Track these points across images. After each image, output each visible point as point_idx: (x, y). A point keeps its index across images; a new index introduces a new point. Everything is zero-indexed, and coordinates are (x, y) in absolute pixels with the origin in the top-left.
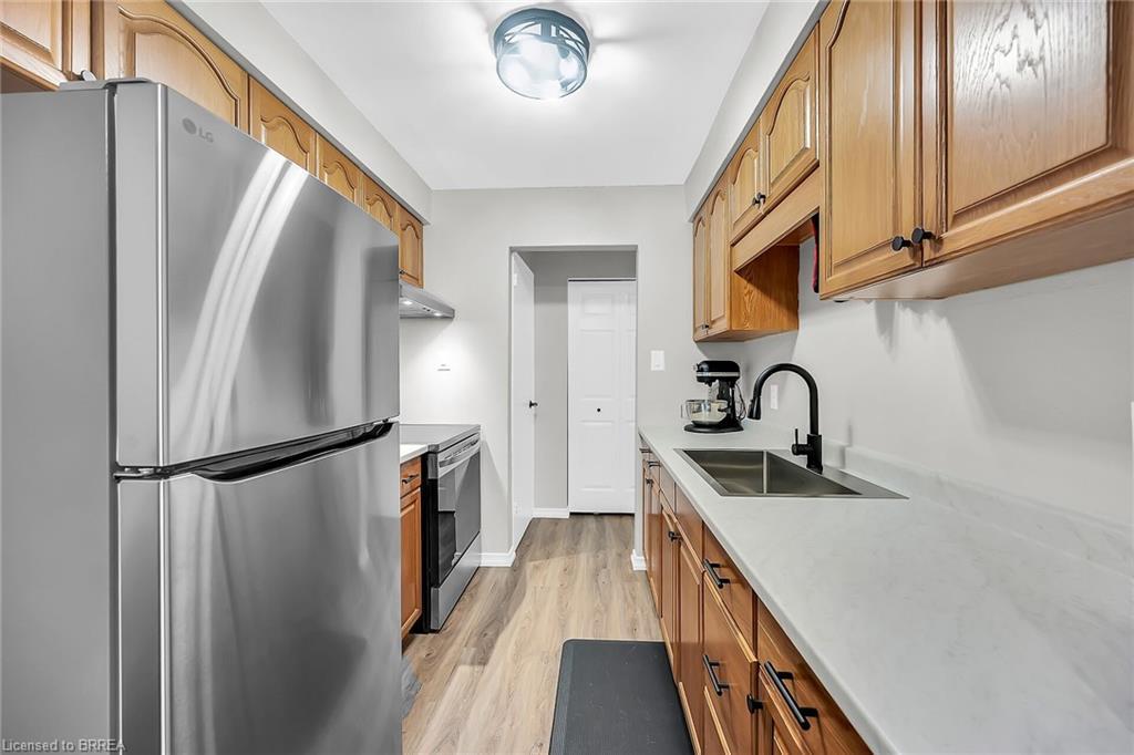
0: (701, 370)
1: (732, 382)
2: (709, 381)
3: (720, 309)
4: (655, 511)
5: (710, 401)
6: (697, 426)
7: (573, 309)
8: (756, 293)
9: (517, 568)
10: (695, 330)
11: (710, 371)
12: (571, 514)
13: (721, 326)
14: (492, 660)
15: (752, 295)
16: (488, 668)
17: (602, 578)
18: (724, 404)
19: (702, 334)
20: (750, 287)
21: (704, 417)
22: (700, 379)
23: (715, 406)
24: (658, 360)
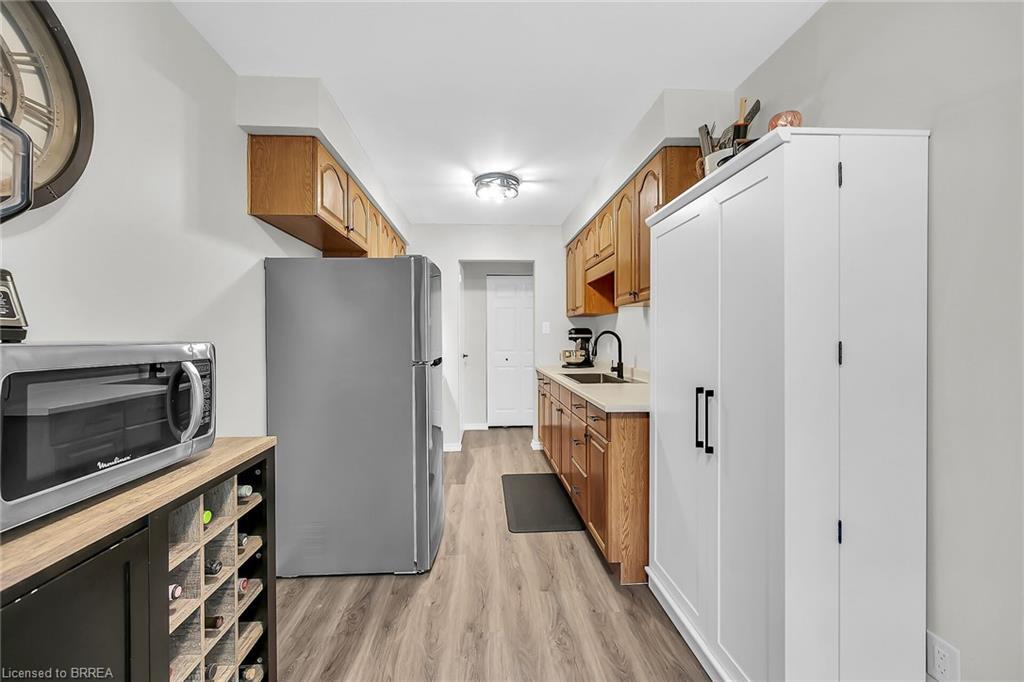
0: (571, 333)
1: (587, 340)
2: (575, 339)
3: (580, 302)
4: (547, 424)
5: (576, 351)
6: (569, 365)
7: (490, 294)
8: (597, 294)
9: (464, 451)
10: (568, 311)
11: (575, 334)
12: (490, 427)
13: (581, 311)
14: (467, 481)
15: (596, 295)
16: (466, 485)
17: (516, 453)
18: (583, 353)
19: (571, 313)
20: (594, 291)
21: (573, 360)
22: (570, 339)
23: (579, 353)
24: (546, 327)
